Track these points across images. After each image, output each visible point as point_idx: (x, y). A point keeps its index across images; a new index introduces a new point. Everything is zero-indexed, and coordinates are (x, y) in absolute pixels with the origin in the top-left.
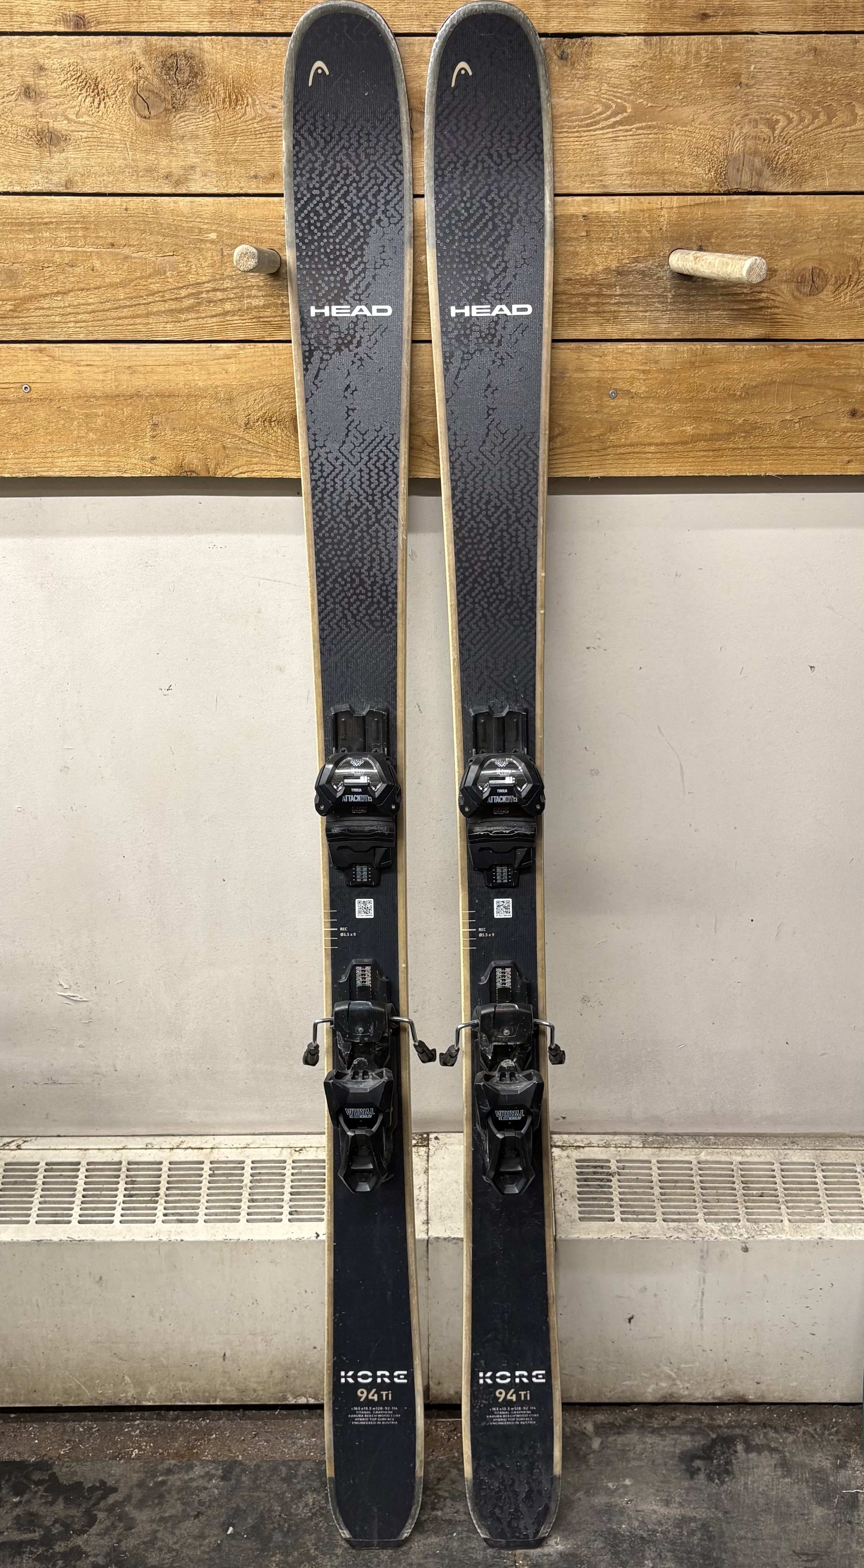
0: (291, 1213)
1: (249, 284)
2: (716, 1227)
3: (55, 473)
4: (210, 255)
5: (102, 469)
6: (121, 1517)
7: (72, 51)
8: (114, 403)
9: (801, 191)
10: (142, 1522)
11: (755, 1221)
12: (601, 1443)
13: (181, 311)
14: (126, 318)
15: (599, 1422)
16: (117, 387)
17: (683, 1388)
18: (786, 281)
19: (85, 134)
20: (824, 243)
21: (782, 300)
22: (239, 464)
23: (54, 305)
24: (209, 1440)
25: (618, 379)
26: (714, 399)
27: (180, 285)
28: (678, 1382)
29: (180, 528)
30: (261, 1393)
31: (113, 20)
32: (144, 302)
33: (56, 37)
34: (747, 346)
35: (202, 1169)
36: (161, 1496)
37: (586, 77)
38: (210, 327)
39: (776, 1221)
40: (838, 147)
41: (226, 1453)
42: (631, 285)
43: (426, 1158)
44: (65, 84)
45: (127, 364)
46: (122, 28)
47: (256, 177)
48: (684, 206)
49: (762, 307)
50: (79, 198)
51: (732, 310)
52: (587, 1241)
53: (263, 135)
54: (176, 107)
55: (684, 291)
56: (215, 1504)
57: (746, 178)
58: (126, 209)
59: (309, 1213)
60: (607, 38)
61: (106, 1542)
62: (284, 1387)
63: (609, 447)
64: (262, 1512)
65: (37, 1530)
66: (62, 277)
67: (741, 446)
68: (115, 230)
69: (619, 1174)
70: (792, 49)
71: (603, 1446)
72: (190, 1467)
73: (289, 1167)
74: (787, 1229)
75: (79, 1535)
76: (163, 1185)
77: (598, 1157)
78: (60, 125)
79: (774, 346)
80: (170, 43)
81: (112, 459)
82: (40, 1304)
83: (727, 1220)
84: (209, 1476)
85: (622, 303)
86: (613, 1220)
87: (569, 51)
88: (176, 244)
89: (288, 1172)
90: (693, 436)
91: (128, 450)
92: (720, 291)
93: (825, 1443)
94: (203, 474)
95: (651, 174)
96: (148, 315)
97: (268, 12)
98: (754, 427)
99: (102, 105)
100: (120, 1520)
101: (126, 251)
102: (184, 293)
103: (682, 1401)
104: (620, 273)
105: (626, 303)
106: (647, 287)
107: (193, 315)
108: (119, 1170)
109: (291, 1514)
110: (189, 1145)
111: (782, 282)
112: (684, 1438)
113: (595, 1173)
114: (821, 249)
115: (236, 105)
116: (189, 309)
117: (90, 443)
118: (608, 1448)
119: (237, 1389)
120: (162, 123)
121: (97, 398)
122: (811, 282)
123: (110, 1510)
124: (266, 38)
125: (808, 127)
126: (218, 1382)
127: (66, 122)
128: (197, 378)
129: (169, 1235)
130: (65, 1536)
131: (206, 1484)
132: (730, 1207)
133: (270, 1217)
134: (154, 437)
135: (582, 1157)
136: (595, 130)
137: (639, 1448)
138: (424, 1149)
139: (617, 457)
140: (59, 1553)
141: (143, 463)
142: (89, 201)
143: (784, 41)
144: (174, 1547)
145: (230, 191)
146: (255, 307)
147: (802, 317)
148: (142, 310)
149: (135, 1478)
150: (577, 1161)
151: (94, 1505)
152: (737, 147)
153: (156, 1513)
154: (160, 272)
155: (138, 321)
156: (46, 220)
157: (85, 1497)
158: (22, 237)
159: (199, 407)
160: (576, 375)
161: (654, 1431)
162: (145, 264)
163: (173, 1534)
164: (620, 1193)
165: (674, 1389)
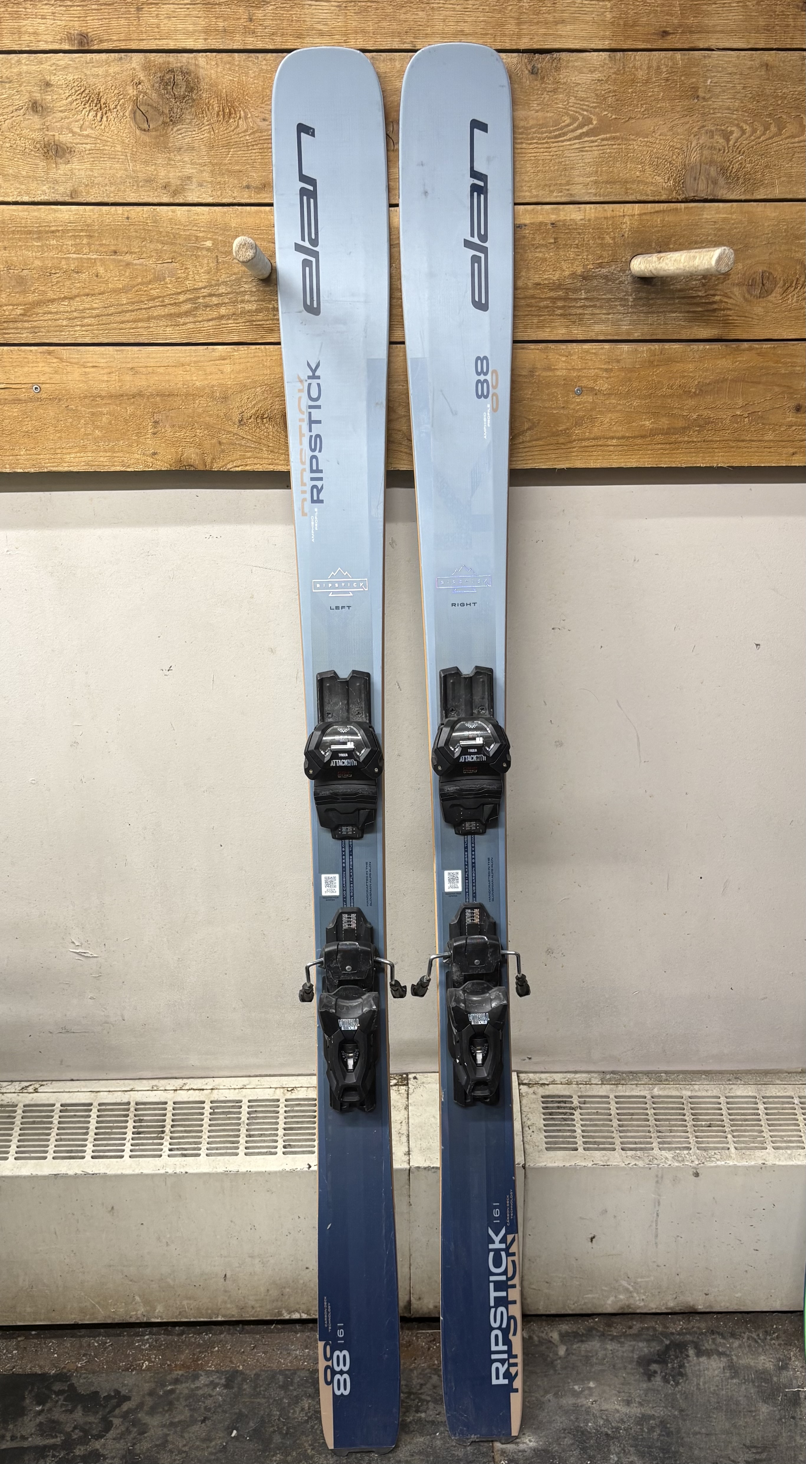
0: (284, 1147)
1: (243, 289)
2: (669, 1155)
3: (64, 468)
4: (206, 262)
5: (107, 464)
6: (135, 1423)
7: (76, 68)
8: (118, 402)
9: (753, 198)
10: (154, 1427)
11: (705, 1149)
12: (567, 1350)
13: (179, 315)
14: (128, 322)
15: (563, 1331)
16: (120, 387)
17: (639, 1300)
18: (737, 284)
19: (88, 147)
20: (774, 248)
21: (734, 302)
22: (233, 458)
23: (62, 309)
24: (212, 1352)
25: (583, 377)
26: (671, 396)
27: (179, 291)
28: (635, 1295)
29: (180, 519)
30: (258, 1309)
31: (115, 38)
32: (145, 306)
33: (61, 54)
34: (701, 346)
35: (204, 1108)
36: (171, 1403)
37: (555, 91)
38: (207, 330)
39: (723, 1148)
40: (787, 157)
41: (228, 1363)
42: (595, 289)
43: (406, 1095)
44: (69, 99)
45: (130, 366)
46: (123, 46)
47: (248, 187)
48: (645, 214)
49: (715, 310)
50: (84, 207)
51: (688, 312)
52: (553, 1168)
53: (255, 147)
54: (174, 121)
55: (644, 295)
56: (219, 1410)
57: (702, 186)
58: (128, 218)
59: (301, 1146)
60: (575, 54)
61: (120, 1445)
62: (280, 1304)
63: (575, 440)
64: (262, 1417)
65: (58, 1435)
66: (68, 283)
67: (695, 440)
68: (117, 238)
69: (581, 1108)
70: (745, 65)
71: (568, 1353)
72: (196, 1377)
73: (282, 1105)
74: (733, 1156)
75: (96, 1440)
76: (168, 1123)
77: (561, 1094)
78: (65, 138)
79: (726, 346)
80: (168, 59)
81: (117, 455)
82: (57, 1233)
83: (679, 1148)
84: (213, 1385)
85: (587, 307)
86: (576, 1149)
87: (539, 66)
88: (175, 252)
89: (282, 1110)
90: (651, 430)
91: (131, 446)
92: (677, 295)
93: (767, 1347)
94: (201, 468)
95: (614, 183)
96: (149, 319)
97: (259, 29)
98: (708, 421)
99: (105, 119)
100: (134, 1425)
101: (128, 258)
102: (182, 298)
103: (638, 1311)
104: (585, 278)
105: (591, 306)
106: (610, 291)
107: (191, 319)
108: (128, 1110)
109: (289, 1418)
110: (192, 1087)
111: (733, 285)
112: (641, 1344)
113: (559, 1108)
114: (771, 254)
115: (229, 118)
116: (187, 314)
117: (96, 440)
118: (573, 1354)
119: (237, 1306)
120: (160, 136)
121: (102, 398)
122: (761, 285)
123: (125, 1416)
124: (257, 55)
125: (759, 138)
126: (220, 1301)
127: (70, 135)
128: (195, 378)
129: (175, 1168)
130: (84, 1440)
131: (211, 1392)
132: (681, 1137)
133: (265, 1150)
134: (155, 434)
135: (547, 1093)
136: (563, 141)
137: (601, 1354)
138: (404, 1087)
139: (582, 449)
140: (79, 1456)
141: (145, 458)
142: (93, 210)
143: (738, 57)
144: (184, 1449)
145: (224, 201)
146: (249, 312)
147: (752, 318)
148: (144, 314)
149: (147, 1387)
150: (542, 1097)
151: (110, 1412)
152: (695, 157)
153: (166, 1418)
154: (159, 278)
155: (140, 324)
156: (53, 228)
157: (101, 1405)
158: (30, 244)
159: (196, 406)
160: (545, 374)
161: (613, 1339)
162: (146, 270)
163: (182, 1437)
164: (582, 1125)
165: (632, 1301)
